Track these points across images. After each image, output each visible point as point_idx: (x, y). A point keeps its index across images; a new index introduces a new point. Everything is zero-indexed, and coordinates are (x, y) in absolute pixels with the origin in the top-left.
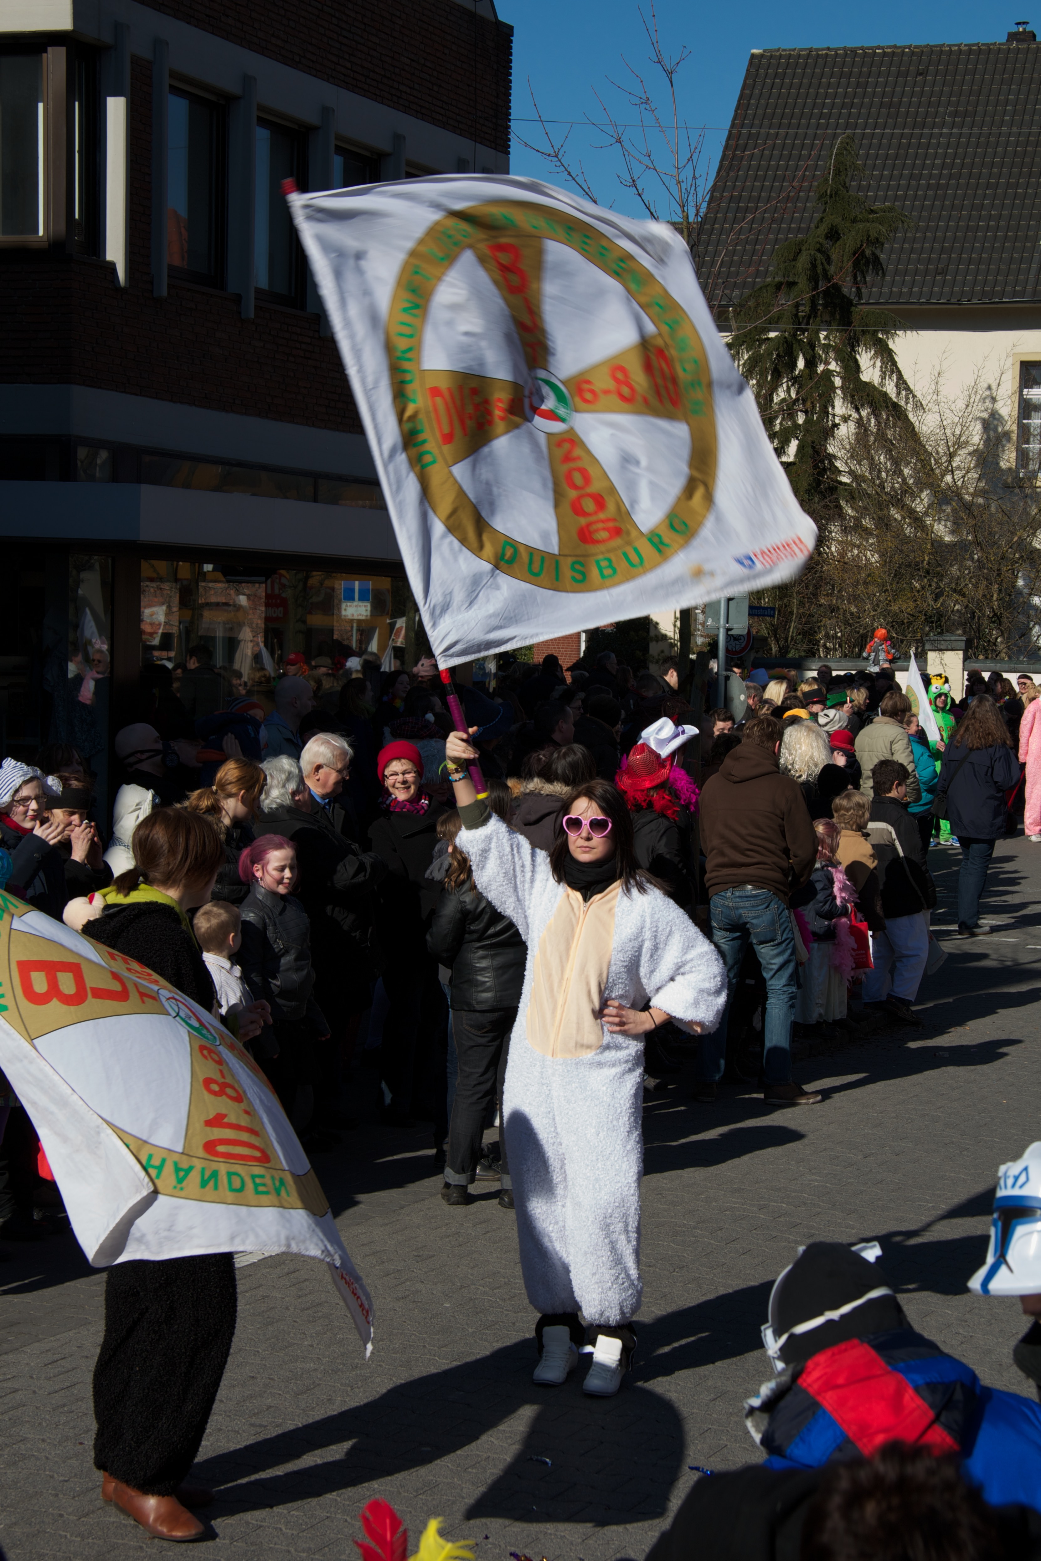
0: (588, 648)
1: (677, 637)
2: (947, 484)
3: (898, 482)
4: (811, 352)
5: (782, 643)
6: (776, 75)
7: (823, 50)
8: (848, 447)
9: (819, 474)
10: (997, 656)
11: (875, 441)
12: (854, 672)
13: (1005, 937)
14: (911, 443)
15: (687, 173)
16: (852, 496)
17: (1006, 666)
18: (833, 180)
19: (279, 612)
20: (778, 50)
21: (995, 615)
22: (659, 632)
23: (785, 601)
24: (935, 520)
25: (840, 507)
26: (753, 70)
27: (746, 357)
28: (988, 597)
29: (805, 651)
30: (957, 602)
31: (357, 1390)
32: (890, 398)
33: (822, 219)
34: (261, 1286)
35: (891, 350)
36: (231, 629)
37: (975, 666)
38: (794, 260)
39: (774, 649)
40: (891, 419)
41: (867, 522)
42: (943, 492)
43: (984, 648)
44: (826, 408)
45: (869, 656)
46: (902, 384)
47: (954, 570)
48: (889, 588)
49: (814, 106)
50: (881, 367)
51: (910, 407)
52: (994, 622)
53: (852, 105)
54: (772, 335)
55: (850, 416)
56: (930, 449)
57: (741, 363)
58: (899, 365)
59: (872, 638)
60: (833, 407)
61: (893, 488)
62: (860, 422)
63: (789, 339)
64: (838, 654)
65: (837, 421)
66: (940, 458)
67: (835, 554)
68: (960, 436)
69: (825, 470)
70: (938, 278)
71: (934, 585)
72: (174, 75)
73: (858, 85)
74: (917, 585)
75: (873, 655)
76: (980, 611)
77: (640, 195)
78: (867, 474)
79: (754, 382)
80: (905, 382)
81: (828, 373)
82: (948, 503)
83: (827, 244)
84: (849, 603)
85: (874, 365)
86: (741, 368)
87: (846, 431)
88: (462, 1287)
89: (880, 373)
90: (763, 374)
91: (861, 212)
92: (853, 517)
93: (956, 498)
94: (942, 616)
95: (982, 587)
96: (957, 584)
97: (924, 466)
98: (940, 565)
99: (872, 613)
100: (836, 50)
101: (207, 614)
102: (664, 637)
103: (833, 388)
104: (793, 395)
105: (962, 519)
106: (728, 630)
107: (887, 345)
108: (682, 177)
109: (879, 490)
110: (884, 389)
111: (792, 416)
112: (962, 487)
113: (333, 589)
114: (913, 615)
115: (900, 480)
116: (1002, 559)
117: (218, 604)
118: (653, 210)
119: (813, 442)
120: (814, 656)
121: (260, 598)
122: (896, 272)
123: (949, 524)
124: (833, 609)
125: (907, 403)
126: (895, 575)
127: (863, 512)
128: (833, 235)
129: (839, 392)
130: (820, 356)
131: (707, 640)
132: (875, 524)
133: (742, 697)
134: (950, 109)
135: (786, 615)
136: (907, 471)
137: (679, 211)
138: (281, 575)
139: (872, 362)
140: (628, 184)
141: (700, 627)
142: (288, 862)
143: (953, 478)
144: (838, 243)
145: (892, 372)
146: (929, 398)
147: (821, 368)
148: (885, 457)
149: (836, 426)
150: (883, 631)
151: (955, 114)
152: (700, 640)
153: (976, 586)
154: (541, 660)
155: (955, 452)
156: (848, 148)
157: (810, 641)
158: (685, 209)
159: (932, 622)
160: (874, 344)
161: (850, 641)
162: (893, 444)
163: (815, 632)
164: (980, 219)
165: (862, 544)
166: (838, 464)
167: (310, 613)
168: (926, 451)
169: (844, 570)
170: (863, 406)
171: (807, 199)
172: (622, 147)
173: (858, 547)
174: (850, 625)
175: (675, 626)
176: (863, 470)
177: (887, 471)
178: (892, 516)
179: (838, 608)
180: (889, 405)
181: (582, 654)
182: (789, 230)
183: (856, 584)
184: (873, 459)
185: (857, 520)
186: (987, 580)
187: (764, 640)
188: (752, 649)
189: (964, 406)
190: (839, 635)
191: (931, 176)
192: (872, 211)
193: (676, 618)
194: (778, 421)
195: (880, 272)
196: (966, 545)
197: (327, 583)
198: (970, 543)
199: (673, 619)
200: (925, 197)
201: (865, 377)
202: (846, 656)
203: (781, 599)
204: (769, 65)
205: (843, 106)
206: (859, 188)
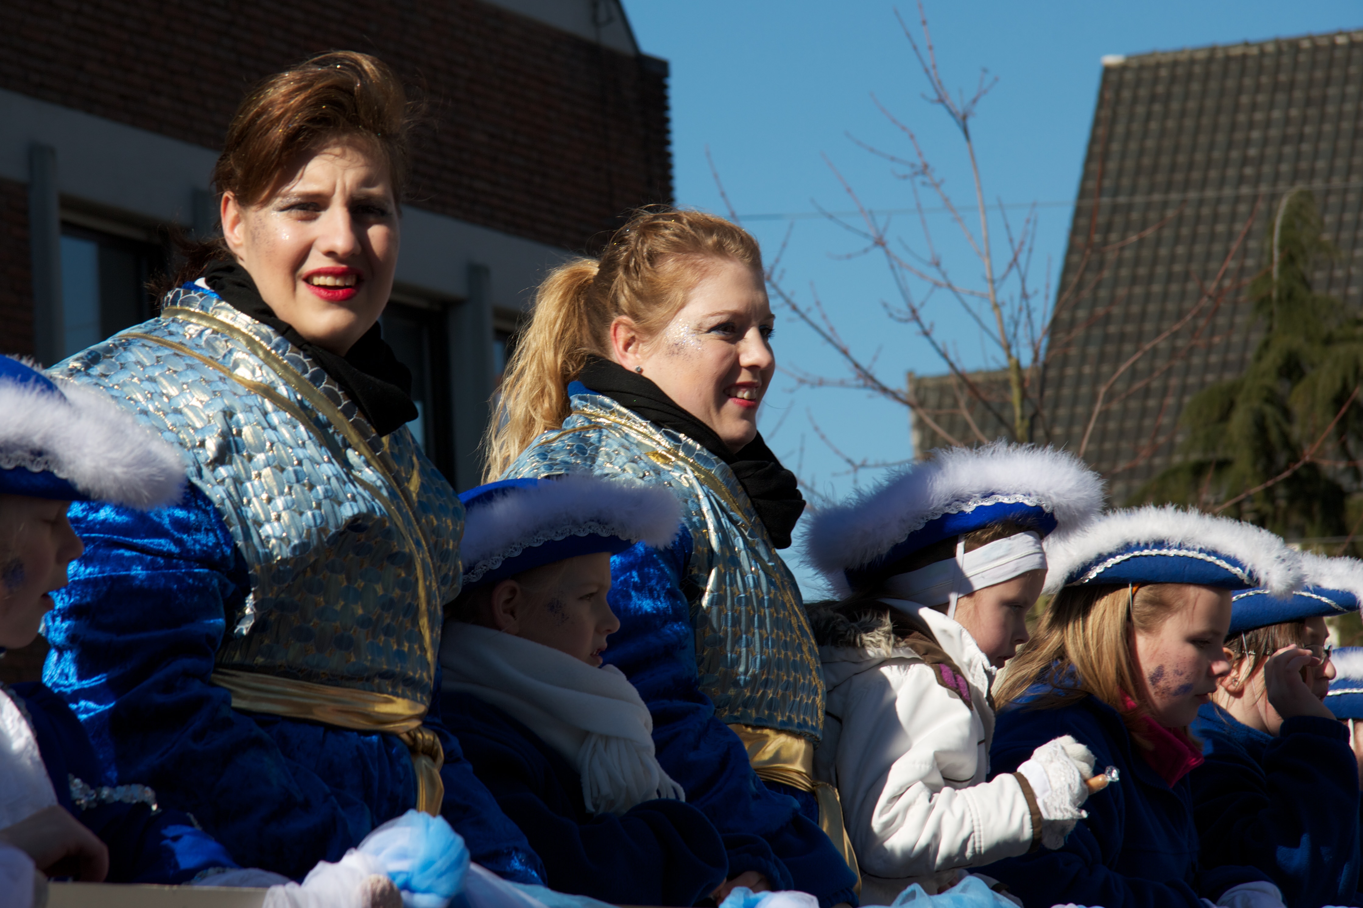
6: (1153, 98)
7: (1235, 46)
15: (1011, 287)
18: (1279, 272)
20: (1152, 54)
26: (1108, 94)
33: (1266, 345)
38: (1224, 419)
49: (1230, 145)
53: (1301, 138)
72: (68, 203)
73: (1308, 102)
77: (926, 334)
83: (1281, 387)
91: (1339, 325)
100: (1261, 45)
108: (1002, 296)
118: (952, 357)
128: (1291, 369)
137: (999, 351)
140: (903, 316)
144: (1303, 383)
156: (1303, 213)
158: (1014, 351)
171: (1235, 309)
172: (888, 253)
182: (1207, 368)
204: (1138, 83)
205: (1285, 140)
206: (1331, 282)
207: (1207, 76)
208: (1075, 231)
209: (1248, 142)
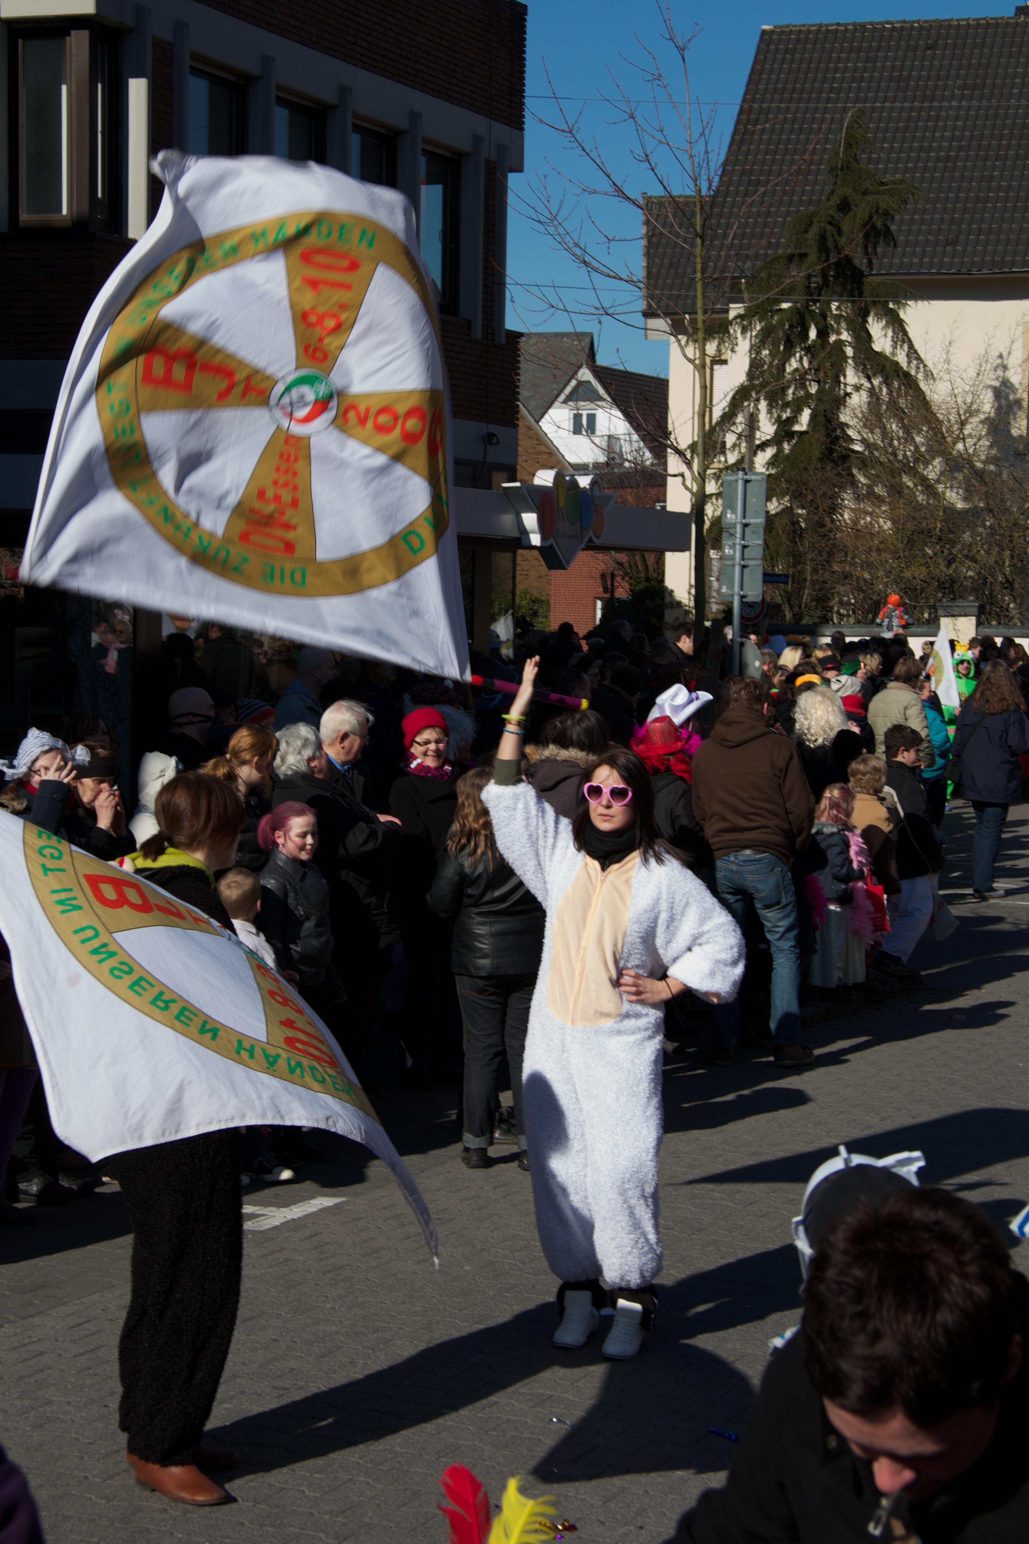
0: (603, 615)
1: (692, 604)
2: (959, 451)
3: (910, 450)
4: (822, 321)
5: (796, 610)
6: (786, 51)
7: (832, 25)
8: (860, 415)
9: (832, 442)
10: (1009, 621)
11: (887, 409)
12: (867, 638)
13: (1020, 900)
14: (923, 411)
15: (700, 147)
16: (864, 463)
17: (1018, 631)
18: (843, 153)
20: (788, 26)
21: (1007, 581)
22: (674, 599)
23: (799, 568)
24: (946, 488)
25: (852, 475)
26: (763, 46)
27: (758, 327)
28: (1000, 563)
29: (819, 618)
30: (969, 568)
31: (378, 1353)
32: (902, 368)
33: (832, 192)
34: (283, 1249)
35: (902, 320)
37: (987, 631)
38: (806, 232)
39: (788, 615)
40: (903, 388)
41: (879, 490)
42: (954, 459)
43: (997, 614)
44: (838, 377)
45: (883, 622)
46: (913, 353)
47: (967, 537)
48: (902, 555)
49: (824, 80)
50: (893, 337)
51: (920, 376)
52: (1006, 588)
53: (862, 79)
54: (785, 306)
55: (862, 385)
56: (940, 417)
57: (754, 333)
58: (911, 335)
59: (885, 604)
60: (845, 376)
61: (905, 455)
62: (872, 392)
63: (802, 309)
64: (852, 620)
65: (849, 389)
66: (951, 426)
67: (848, 522)
68: (972, 404)
69: (837, 438)
70: (949, 248)
71: (946, 551)
72: (194, 56)
73: (868, 59)
74: (929, 552)
75: (886, 620)
76: (993, 577)
77: (653, 170)
78: (879, 442)
79: (767, 352)
80: (916, 352)
81: (840, 343)
82: (960, 470)
83: (838, 216)
84: (863, 569)
85: (885, 336)
86: (753, 339)
87: (858, 400)
88: (483, 1250)
89: (891, 343)
90: (775, 345)
91: (872, 185)
92: (865, 485)
93: (967, 466)
94: (954, 582)
95: (995, 553)
96: (969, 550)
97: (935, 434)
98: (952, 532)
99: (886, 580)
100: (845, 25)
102: (679, 604)
103: (845, 358)
104: (806, 365)
105: (974, 486)
106: (743, 597)
107: (898, 315)
108: (695, 152)
109: (891, 458)
110: (896, 359)
111: (803, 386)
112: (974, 455)
114: (925, 582)
115: (912, 448)
116: (1014, 525)
118: (665, 184)
119: (825, 411)
120: (828, 622)
122: (907, 243)
123: (961, 491)
124: (847, 576)
125: (917, 373)
126: (908, 542)
127: (875, 479)
128: (844, 206)
129: (850, 361)
130: (832, 326)
131: (721, 607)
132: (887, 492)
133: (757, 664)
134: (959, 82)
135: (799, 581)
136: (918, 439)
137: (691, 184)
139: (883, 333)
140: (641, 159)
141: (714, 594)
142: (309, 829)
143: (965, 446)
144: (850, 215)
145: (903, 342)
146: (940, 367)
147: (833, 338)
148: (897, 426)
149: (848, 395)
150: (896, 597)
151: (964, 87)
152: (714, 608)
153: (988, 552)
154: (557, 628)
155: (966, 419)
156: (859, 121)
157: (824, 608)
158: (698, 183)
159: (945, 588)
160: (886, 314)
161: (863, 607)
162: (904, 412)
163: (829, 599)
164: (989, 189)
165: (874, 511)
166: (851, 432)
168: (937, 419)
169: (857, 537)
170: (875, 375)
171: (818, 172)
172: (635, 122)
173: (871, 514)
174: (863, 591)
175: (689, 593)
176: (875, 437)
177: (899, 439)
178: (905, 484)
179: (851, 575)
180: (901, 374)
181: (598, 622)
182: (801, 202)
183: (869, 551)
184: (885, 428)
185: (870, 487)
186: (999, 546)
187: (778, 607)
188: (766, 615)
189: (975, 375)
190: (853, 601)
191: (940, 148)
192: (883, 184)
193: (691, 586)
194: (791, 391)
195: (892, 243)
196: (978, 512)
198: (982, 509)
199: (687, 587)
200: (935, 169)
201: (877, 347)
202: (859, 622)
203: (794, 566)
204: (780, 41)
205: (853, 80)
206: (870, 160)
207: (816, 40)
208: (738, 122)
209: (834, 79)
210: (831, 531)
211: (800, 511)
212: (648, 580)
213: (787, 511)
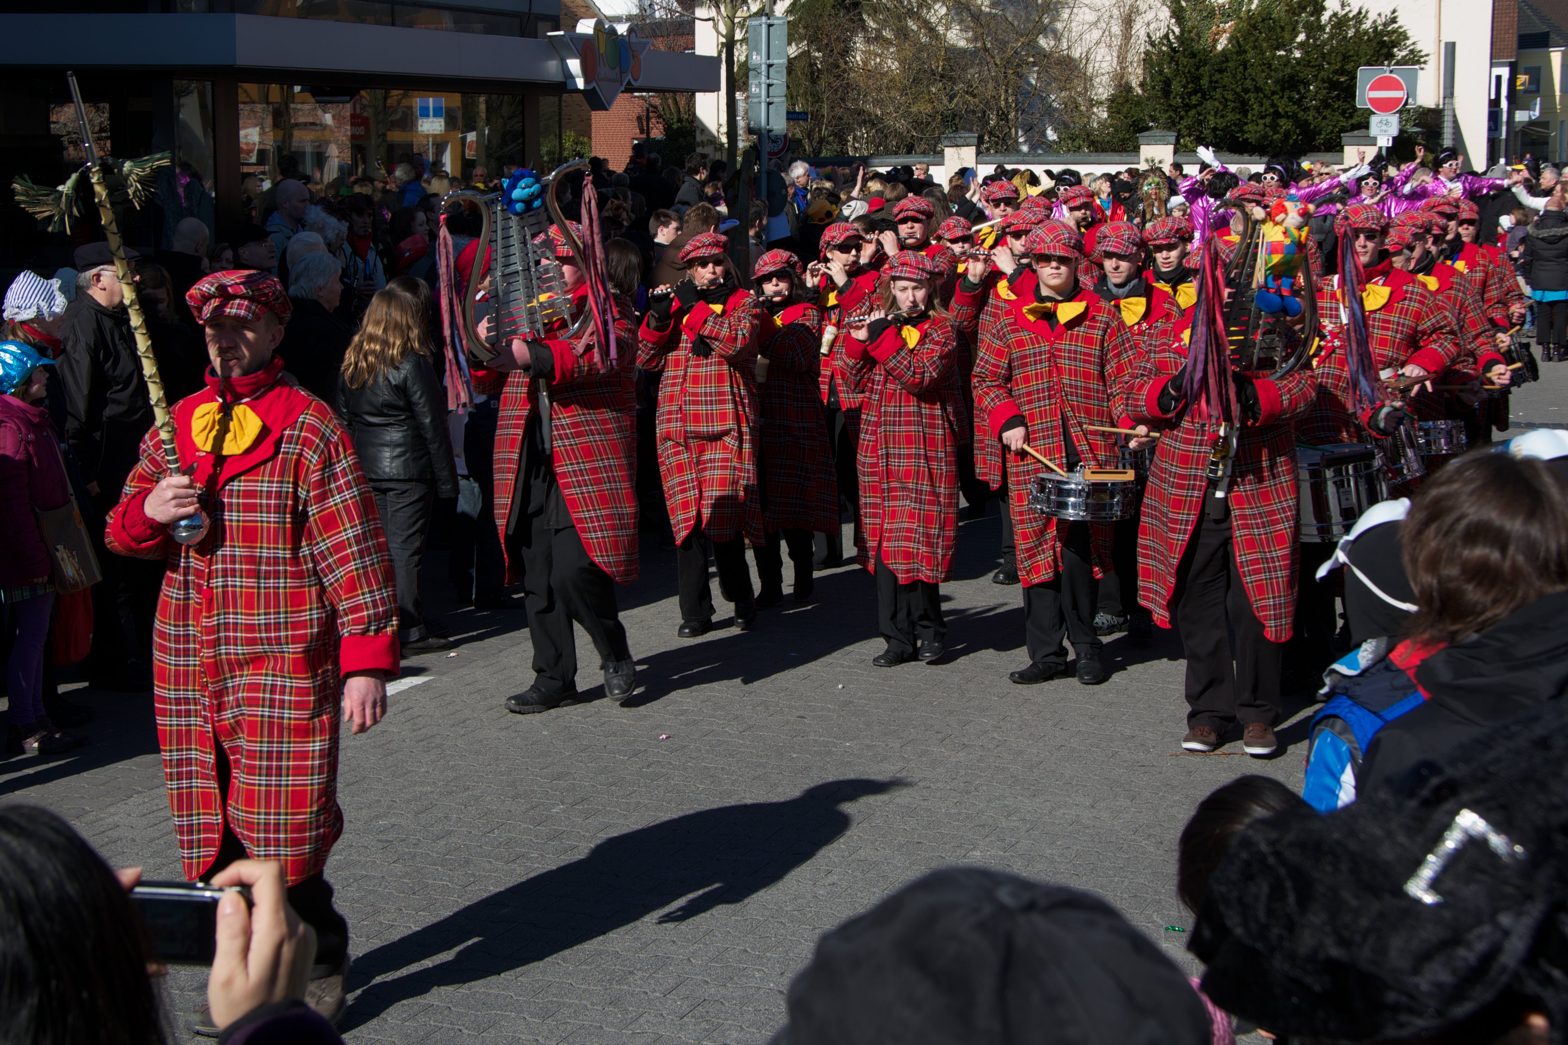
1: (725, 138)
5: (815, 144)
16: (874, 10)
19: (361, 130)
21: (1003, 113)
23: (817, 105)
24: (946, 29)
25: (864, 21)
28: (996, 97)
29: (836, 151)
30: (969, 103)
36: (320, 146)
39: (809, 149)
41: (887, 34)
43: (994, 143)
48: (908, 92)
52: (1002, 120)
67: (859, 62)
71: (948, 88)
74: (933, 89)
76: (990, 109)
84: (874, 106)
92: (874, 28)
93: (966, 9)
94: (956, 115)
95: (991, 88)
96: (968, 87)
98: (953, 70)
99: (895, 115)
101: (297, 134)
102: (710, 142)
106: (769, 131)
113: (410, 108)
114: (930, 116)
116: (1008, 62)
117: (305, 124)
120: (844, 155)
121: (344, 118)
123: (960, 32)
124: (859, 113)
126: (914, 80)
127: (884, 24)
131: (748, 144)
132: (894, 35)
135: (817, 118)
138: (362, 97)
141: (741, 133)
152: (741, 145)
153: (985, 88)
157: (840, 142)
159: (947, 121)
161: (875, 140)
163: (845, 133)
165: (882, 53)
167: (389, 130)
173: (880, 56)
174: (876, 126)
178: (909, 27)
179: (864, 112)
183: (879, 90)
185: (878, 31)
187: (800, 141)
190: (866, 135)
193: (720, 125)
196: (976, 52)
197: (405, 102)
198: (980, 49)
203: (813, 104)
210: (844, 71)
211: (817, 54)
212: (680, 120)
213: (805, 54)
